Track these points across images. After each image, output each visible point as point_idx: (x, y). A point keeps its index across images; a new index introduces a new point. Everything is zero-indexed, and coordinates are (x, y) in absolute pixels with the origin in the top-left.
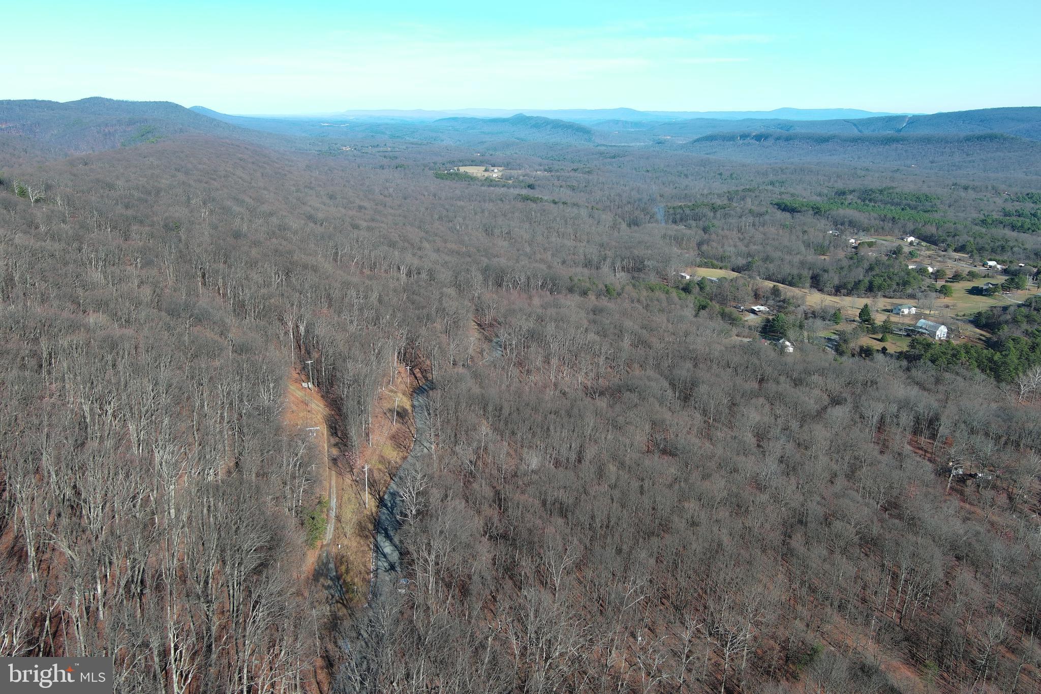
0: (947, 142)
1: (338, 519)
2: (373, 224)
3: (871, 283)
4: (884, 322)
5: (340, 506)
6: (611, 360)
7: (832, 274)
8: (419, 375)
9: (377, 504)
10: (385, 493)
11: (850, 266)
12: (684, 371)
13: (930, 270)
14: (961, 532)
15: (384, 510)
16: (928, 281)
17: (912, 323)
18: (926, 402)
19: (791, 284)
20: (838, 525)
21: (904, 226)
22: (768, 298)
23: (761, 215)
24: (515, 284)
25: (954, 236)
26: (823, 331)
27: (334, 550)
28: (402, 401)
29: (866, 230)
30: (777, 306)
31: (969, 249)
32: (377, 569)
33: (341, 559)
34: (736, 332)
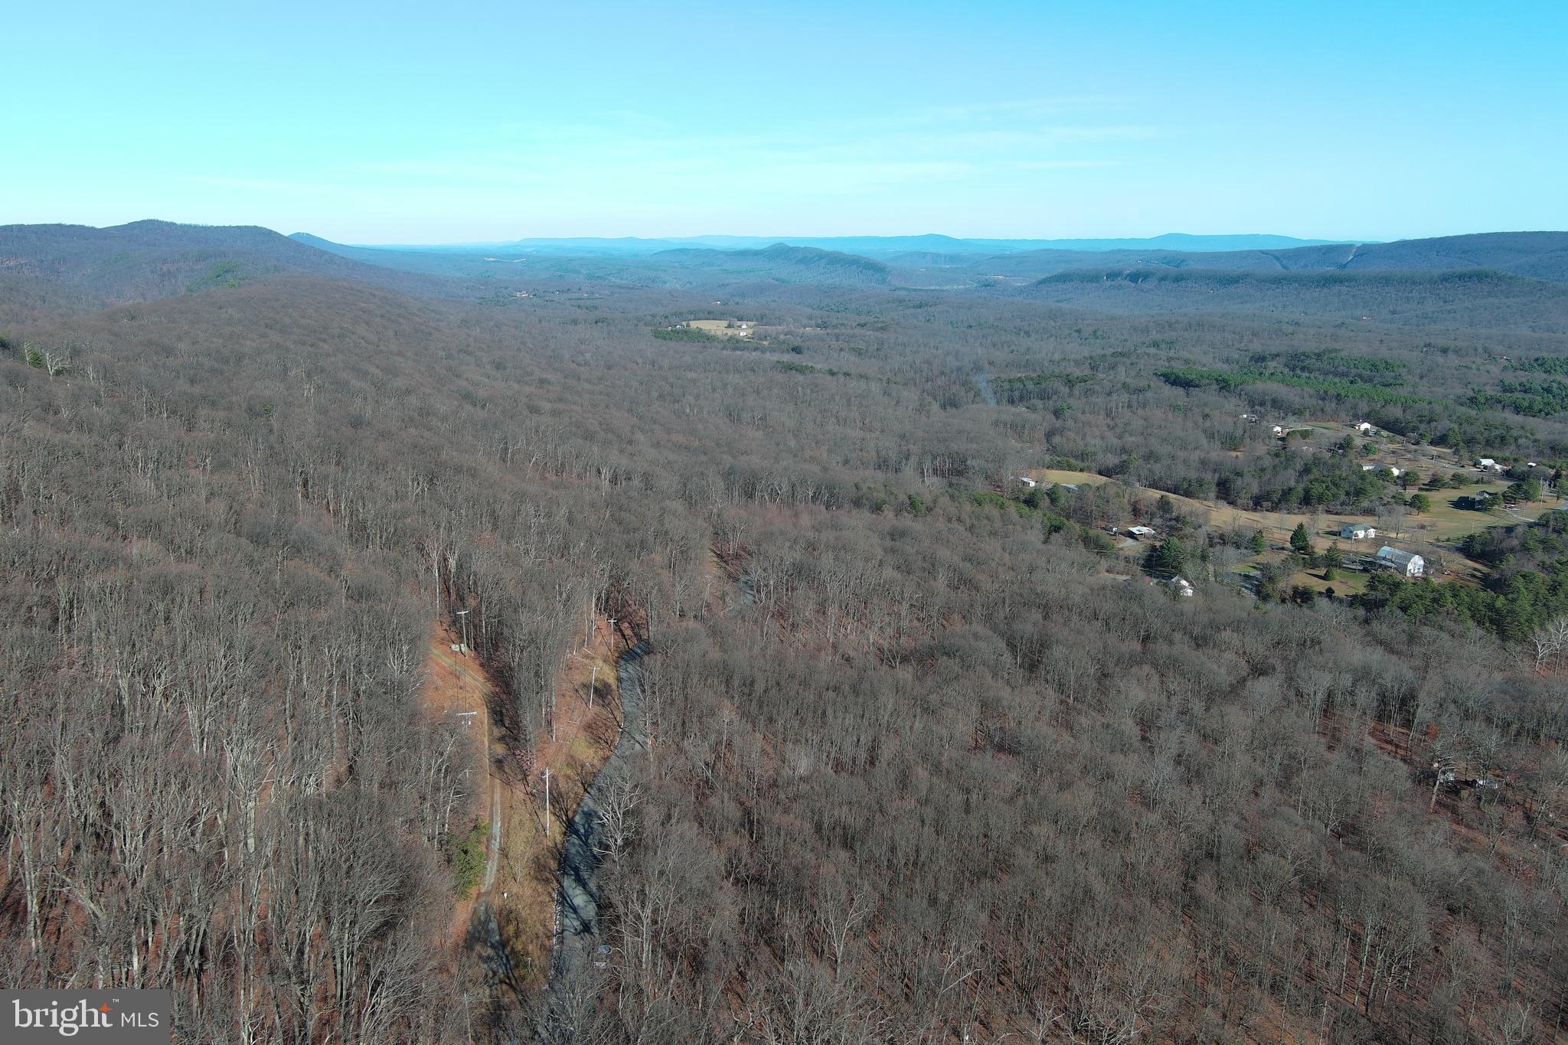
0: (1414, 283)
1: (504, 853)
2: (560, 406)
3: (1307, 491)
4: (1329, 551)
5: (506, 834)
6: (919, 607)
7: (1248, 479)
8: (628, 632)
9: (564, 829)
10: (575, 812)
11: (1274, 467)
12: (1029, 625)
13: (1396, 472)
14: (1455, 869)
15: (574, 839)
16: (1392, 489)
17: (1371, 551)
18: (1395, 671)
19: (1187, 494)
20: (1267, 859)
21: (1355, 407)
22: (1153, 515)
23: (1139, 391)
24: (774, 494)
25: (1429, 422)
26: (1236, 563)
27: (497, 902)
28: (602, 671)
29: (1298, 413)
30: (1167, 526)
31: (1451, 440)
32: (563, 931)
33: (508, 916)
34: (1106, 566)
